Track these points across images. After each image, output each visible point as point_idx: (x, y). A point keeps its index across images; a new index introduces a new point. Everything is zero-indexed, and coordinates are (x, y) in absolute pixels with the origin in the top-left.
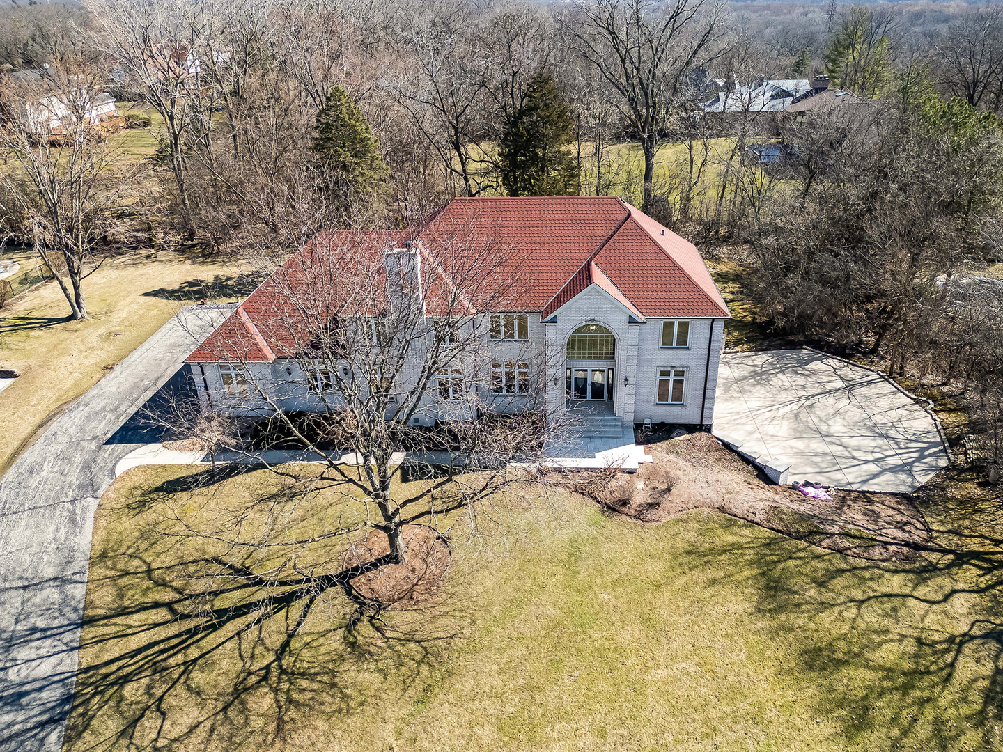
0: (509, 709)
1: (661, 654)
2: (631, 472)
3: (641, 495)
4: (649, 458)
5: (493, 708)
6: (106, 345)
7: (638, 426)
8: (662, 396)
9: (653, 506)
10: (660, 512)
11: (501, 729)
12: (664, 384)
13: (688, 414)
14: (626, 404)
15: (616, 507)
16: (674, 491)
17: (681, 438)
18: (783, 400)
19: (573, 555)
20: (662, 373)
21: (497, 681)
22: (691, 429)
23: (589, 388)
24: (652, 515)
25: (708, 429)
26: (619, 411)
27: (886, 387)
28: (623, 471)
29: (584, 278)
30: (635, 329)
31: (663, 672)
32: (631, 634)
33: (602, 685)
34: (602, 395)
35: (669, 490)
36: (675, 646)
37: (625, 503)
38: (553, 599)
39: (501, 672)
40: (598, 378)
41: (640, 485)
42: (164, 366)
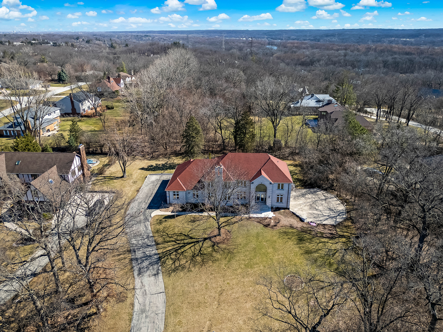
0: (246, 263)
1: (276, 254)
2: (270, 218)
3: (272, 223)
4: (274, 215)
5: (243, 262)
6: (135, 185)
7: (272, 208)
8: (278, 201)
9: (275, 226)
10: (277, 227)
11: (245, 266)
12: (278, 198)
13: (283, 205)
14: (269, 203)
15: (267, 226)
16: (280, 223)
17: (282, 211)
18: (308, 201)
19: (258, 235)
20: (278, 195)
21: (243, 258)
22: (284, 209)
23: (260, 198)
24: (275, 228)
25: (289, 209)
26: (267, 204)
27: (335, 199)
28: (269, 218)
29: (259, 174)
30: (272, 185)
31: (277, 257)
32: (270, 250)
33: (264, 259)
34: (264, 200)
35: (279, 222)
36: (279, 253)
37: (269, 225)
38: (253, 244)
39: (244, 256)
40: (262, 196)
41: (272, 221)
42: (152, 191)
